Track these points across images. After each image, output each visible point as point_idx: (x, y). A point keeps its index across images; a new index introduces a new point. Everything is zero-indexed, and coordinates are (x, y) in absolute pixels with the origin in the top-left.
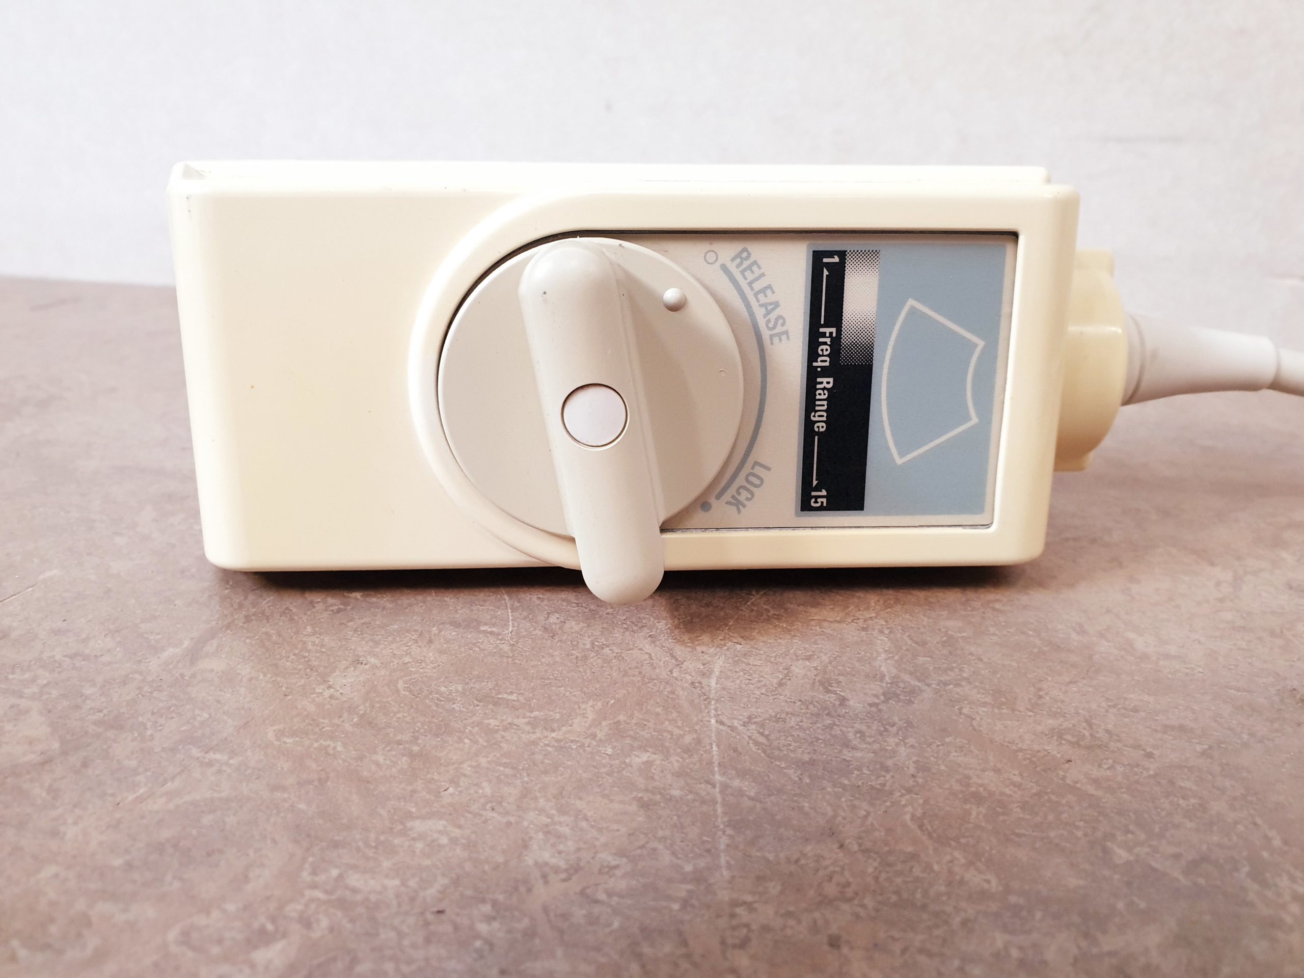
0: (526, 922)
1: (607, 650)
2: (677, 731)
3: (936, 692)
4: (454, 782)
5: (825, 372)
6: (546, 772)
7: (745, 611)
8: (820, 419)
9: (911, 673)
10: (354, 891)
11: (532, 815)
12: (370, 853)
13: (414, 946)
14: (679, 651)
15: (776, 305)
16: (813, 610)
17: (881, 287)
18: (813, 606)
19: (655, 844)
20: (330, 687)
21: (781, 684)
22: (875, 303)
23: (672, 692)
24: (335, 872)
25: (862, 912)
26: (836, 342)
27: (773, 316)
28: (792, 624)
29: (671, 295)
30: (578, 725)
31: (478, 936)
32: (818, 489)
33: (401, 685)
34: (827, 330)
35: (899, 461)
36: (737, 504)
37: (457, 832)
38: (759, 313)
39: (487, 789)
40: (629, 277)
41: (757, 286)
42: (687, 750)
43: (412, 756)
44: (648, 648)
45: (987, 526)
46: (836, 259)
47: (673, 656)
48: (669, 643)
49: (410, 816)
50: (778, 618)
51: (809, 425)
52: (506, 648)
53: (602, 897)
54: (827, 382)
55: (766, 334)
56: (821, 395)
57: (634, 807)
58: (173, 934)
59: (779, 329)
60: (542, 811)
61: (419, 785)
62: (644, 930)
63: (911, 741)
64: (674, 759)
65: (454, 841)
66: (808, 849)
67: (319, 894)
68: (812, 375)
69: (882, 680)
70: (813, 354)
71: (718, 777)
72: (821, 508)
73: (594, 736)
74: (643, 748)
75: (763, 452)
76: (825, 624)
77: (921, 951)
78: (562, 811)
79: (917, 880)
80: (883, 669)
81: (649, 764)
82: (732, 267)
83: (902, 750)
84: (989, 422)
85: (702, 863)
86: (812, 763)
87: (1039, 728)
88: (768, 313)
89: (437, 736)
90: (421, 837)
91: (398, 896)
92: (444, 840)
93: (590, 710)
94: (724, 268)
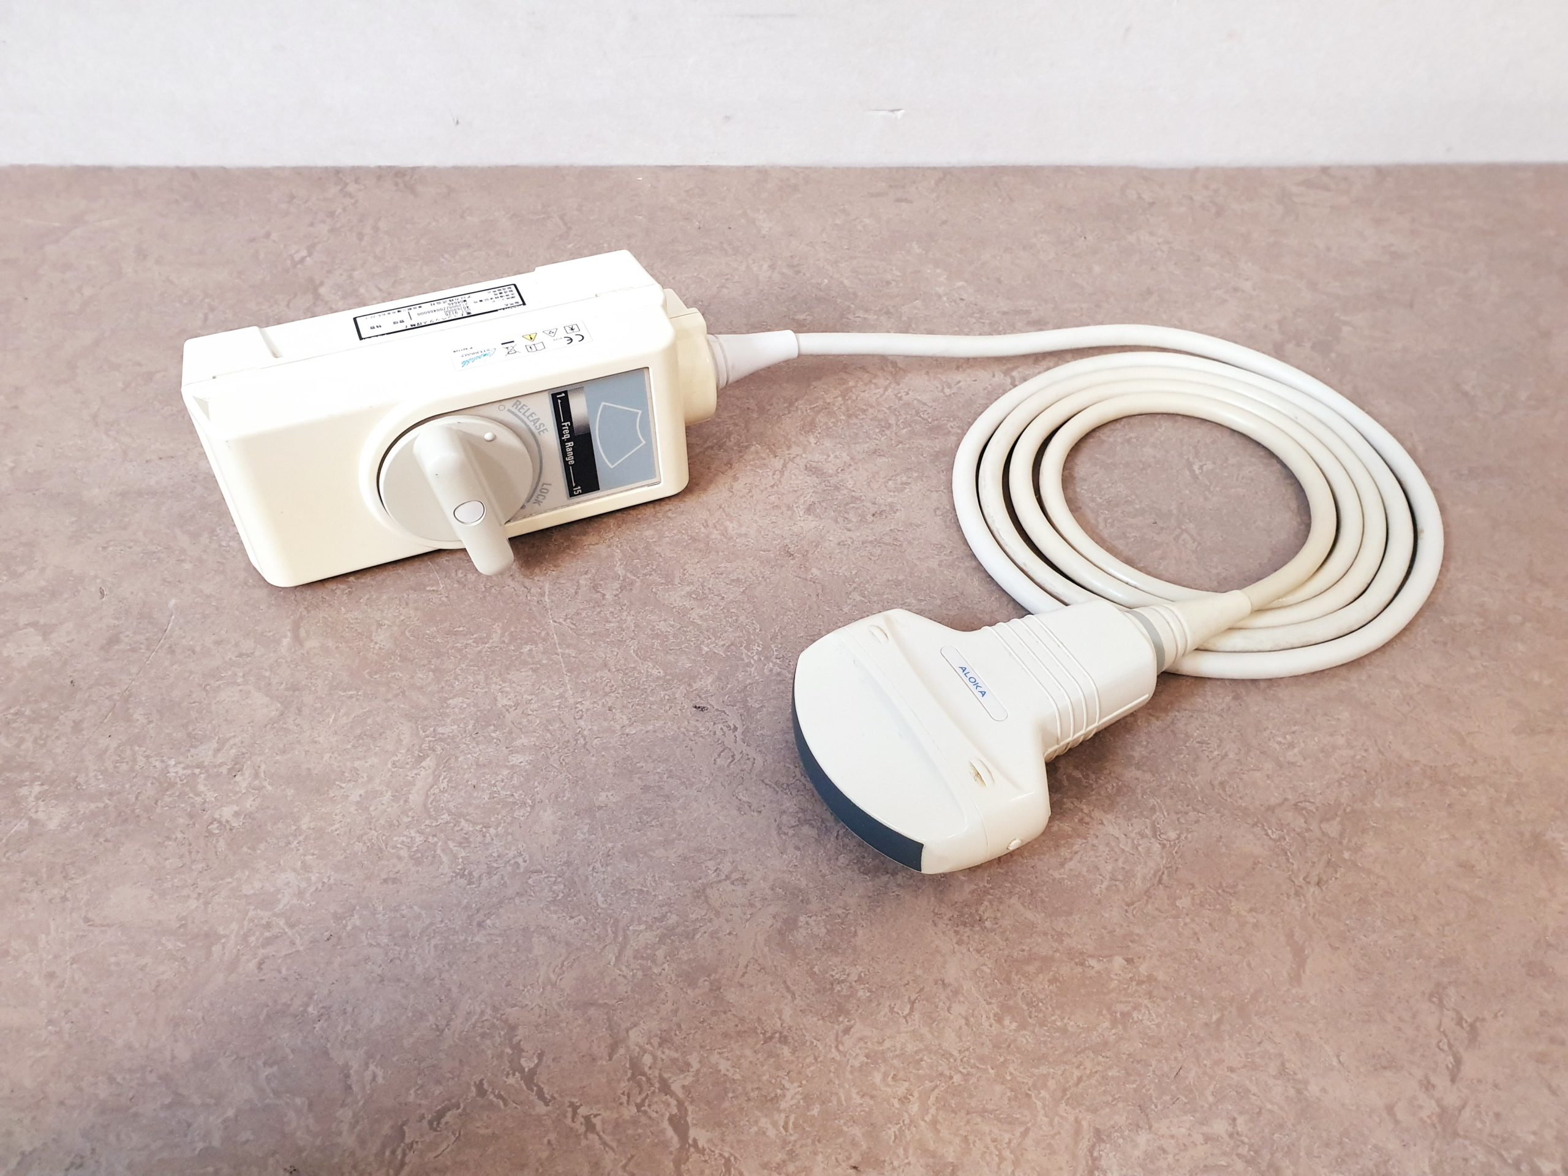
0: (507, 729)
1: (493, 590)
2: (538, 631)
3: (642, 581)
4: (456, 679)
5: (568, 440)
6: (490, 665)
7: (552, 547)
8: (571, 459)
9: (631, 572)
10: (443, 734)
11: (493, 686)
12: (440, 718)
13: (473, 747)
14: (527, 582)
15: (538, 419)
16: (584, 538)
17: (587, 401)
18: (584, 535)
19: (543, 687)
20: (376, 643)
21: (576, 593)
22: (585, 407)
23: (530, 609)
24: (432, 729)
25: (618, 695)
26: (571, 428)
27: (538, 424)
28: (575, 551)
29: (488, 436)
30: (496, 638)
31: (494, 738)
32: (576, 487)
33: (408, 634)
34: (566, 424)
35: (612, 467)
36: (538, 502)
37: (468, 701)
38: (531, 425)
39: (471, 679)
40: (465, 433)
41: (527, 414)
42: (544, 640)
43: (433, 671)
44: (512, 584)
45: (659, 483)
46: (563, 395)
47: (525, 587)
48: (521, 578)
49: (447, 699)
50: (568, 547)
51: (566, 463)
52: (444, 599)
53: (530, 713)
54: (571, 444)
55: (536, 432)
56: (569, 450)
57: (530, 673)
58: (390, 765)
59: (542, 429)
60: (496, 683)
61: (443, 684)
62: (548, 721)
63: (632, 612)
64: (540, 645)
65: (468, 705)
66: (598, 675)
67: (430, 739)
68: (563, 443)
69: (619, 579)
70: (561, 434)
71: (559, 650)
72: (580, 494)
73: (504, 642)
74: (526, 643)
75: (547, 477)
76: (591, 547)
77: (638, 705)
78: (504, 682)
79: (636, 678)
80: (619, 572)
81: (531, 650)
82: (513, 409)
83: (629, 618)
84: (651, 443)
85: (561, 690)
86: (594, 633)
87: (683, 593)
88: (535, 423)
89: (438, 658)
90: (456, 706)
91: (459, 732)
92: (465, 706)
93: (497, 628)
94: (509, 410)
